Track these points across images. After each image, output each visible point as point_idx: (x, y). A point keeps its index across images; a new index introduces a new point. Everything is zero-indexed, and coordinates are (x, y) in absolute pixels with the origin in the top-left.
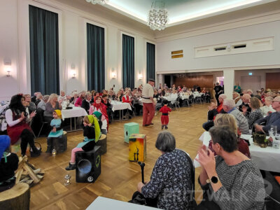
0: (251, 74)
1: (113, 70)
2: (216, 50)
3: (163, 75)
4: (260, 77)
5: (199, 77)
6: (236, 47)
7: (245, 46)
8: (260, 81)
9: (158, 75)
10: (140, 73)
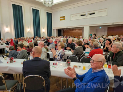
0: (100, 28)
1: (28, 28)
2: (82, 16)
3: (57, 29)
4: (105, 29)
5: (76, 30)
6: (90, 14)
7: (94, 14)
8: (105, 31)
9: (54, 29)
10: (43, 29)
